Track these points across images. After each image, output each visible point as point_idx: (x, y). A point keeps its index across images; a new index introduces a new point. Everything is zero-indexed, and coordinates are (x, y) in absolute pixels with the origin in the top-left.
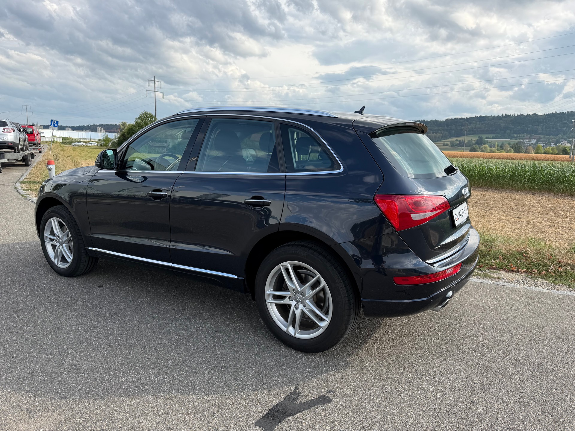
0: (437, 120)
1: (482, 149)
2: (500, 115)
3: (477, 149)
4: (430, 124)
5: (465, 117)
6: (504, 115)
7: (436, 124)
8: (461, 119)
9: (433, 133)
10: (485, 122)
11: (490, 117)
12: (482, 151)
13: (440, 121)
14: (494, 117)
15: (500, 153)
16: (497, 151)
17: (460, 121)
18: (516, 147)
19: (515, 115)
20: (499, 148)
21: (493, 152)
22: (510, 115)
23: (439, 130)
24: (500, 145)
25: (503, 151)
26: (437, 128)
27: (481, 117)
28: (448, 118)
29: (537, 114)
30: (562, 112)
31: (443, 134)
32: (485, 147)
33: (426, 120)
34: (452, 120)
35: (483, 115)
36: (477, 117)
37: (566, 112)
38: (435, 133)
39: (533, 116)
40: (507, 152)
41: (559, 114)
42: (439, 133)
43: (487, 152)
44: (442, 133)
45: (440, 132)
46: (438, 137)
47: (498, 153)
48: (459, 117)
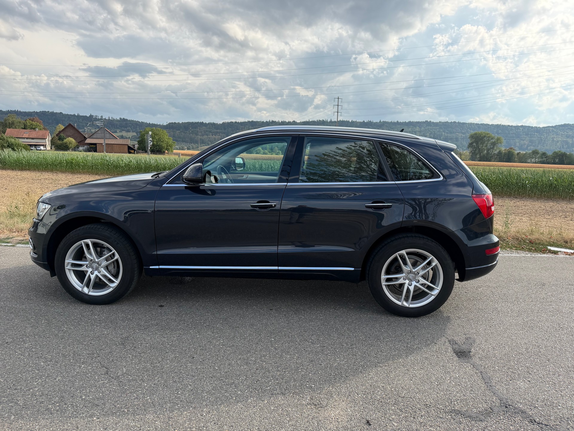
0: (214, 122)
1: (256, 151)
2: (268, 121)
3: (253, 151)
4: (209, 126)
5: (239, 122)
6: (271, 121)
7: (214, 126)
8: (236, 122)
9: (212, 135)
10: (256, 126)
11: (259, 122)
12: (257, 153)
13: (217, 124)
14: (263, 122)
15: (271, 155)
16: (269, 154)
17: (235, 124)
18: (283, 150)
19: (279, 122)
20: (270, 150)
21: (266, 154)
22: (276, 121)
23: (217, 133)
24: (270, 148)
25: (273, 153)
26: (216, 130)
27: (252, 121)
28: (224, 121)
29: (296, 121)
30: (313, 120)
31: (221, 137)
32: (259, 150)
33: (204, 122)
34: (228, 123)
35: (254, 120)
36: (249, 122)
37: (316, 120)
38: (214, 135)
39: (293, 123)
40: (277, 154)
41: (311, 122)
42: (218, 136)
43: (261, 154)
44: (221, 135)
45: (218, 134)
46: (217, 139)
47: (270, 155)
48: (234, 121)
